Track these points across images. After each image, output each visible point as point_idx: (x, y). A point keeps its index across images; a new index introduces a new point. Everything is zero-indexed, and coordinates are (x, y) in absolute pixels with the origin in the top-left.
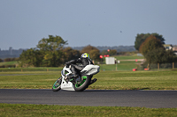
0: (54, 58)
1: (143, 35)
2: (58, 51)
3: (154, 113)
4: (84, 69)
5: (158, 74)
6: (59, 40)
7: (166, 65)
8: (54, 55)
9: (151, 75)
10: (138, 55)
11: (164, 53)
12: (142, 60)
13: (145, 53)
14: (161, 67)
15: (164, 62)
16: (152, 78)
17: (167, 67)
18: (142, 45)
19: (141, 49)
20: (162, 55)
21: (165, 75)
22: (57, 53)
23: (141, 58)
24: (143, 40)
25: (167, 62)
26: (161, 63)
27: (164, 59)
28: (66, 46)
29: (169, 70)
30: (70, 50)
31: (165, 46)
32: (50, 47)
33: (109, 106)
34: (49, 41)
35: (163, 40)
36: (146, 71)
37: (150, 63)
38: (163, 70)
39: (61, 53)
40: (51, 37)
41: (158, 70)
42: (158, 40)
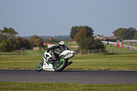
0: (8, 45)
1: (76, 27)
2: (11, 40)
3: (86, 88)
4: (62, 54)
5: (89, 58)
6: (12, 31)
7: (95, 50)
8: (8, 42)
9: (83, 58)
10: (73, 42)
11: (93, 41)
12: (76, 47)
13: (78, 41)
14: (91, 52)
15: (93, 48)
16: (84, 61)
17: (95, 52)
18: (76, 35)
19: (75, 38)
20: (92, 43)
21: (93, 58)
22: (10, 42)
23: (75, 45)
24: (76, 31)
25: (96, 48)
26: (90, 49)
27: (93, 46)
28: (17, 36)
29: (97, 54)
30: (20, 39)
31: (94, 36)
32: (5, 37)
33: (50, 82)
34: (4, 32)
35: (92, 31)
36: (79, 55)
37: (83, 48)
38: (92, 54)
39: (13, 41)
40: (5, 28)
41: (89, 55)
42: (88, 32)
